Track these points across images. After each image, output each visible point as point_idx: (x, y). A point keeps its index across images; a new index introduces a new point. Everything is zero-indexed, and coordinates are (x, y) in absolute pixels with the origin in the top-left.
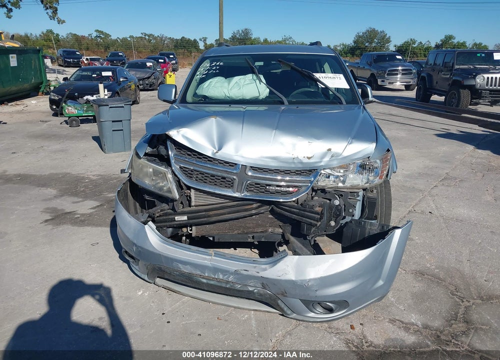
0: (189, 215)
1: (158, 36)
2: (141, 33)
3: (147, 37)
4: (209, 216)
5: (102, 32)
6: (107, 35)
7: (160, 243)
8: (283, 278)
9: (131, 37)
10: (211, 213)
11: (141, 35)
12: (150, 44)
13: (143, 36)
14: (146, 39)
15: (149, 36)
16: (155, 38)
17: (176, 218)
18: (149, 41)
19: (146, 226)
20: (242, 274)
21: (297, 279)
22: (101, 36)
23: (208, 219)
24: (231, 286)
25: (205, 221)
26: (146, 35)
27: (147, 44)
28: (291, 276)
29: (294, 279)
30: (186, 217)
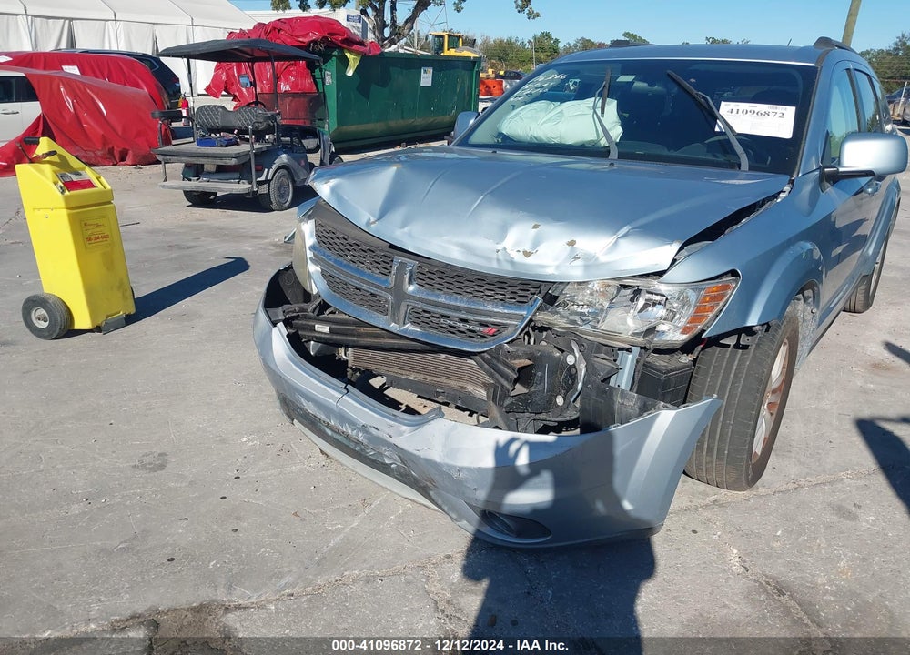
0: (333, 326)
4: (359, 335)
7: (286, 358)
8: (422, 454)
10: (362, 330)
17: (316, 326)
19: (275, 329)
20: (371, 433)
21: (442, 462)
23: (359, 339)
24: (362, 450)
25: (354, 341)
28: (436, 455)
29: (438, 460)
30: (328, 328)
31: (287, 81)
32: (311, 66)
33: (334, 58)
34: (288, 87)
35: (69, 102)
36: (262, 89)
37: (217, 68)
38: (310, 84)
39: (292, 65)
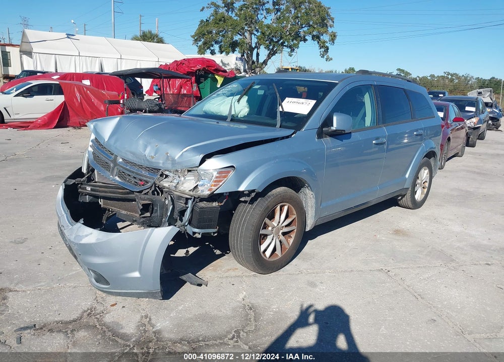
1: (463, 76)
2: (445, 73)
3: (450, 77)
4: (100, 192)
5: (403, 71)
6: (408, 74)
9: (432, 76)
10: (101, 189)
11: (443, 74)
12: (451, 84)
13: (446, 75)
14: (448, 78)
15: (452, 75)
16: (458, 78)
17: (87, 187)
18: (452, 80)
22: (402, 74)
23: (102, 194)
25: (98, 195)
26: (449, 74)
27: (447, 84)
31: (185, 88)
32: (198, 82)
33: (209, 79)
34: (185, 92)
35: (78, 95)
36: (173, 92)
37: (153, 82)
38: (197, 91)
39: (188, 81)
